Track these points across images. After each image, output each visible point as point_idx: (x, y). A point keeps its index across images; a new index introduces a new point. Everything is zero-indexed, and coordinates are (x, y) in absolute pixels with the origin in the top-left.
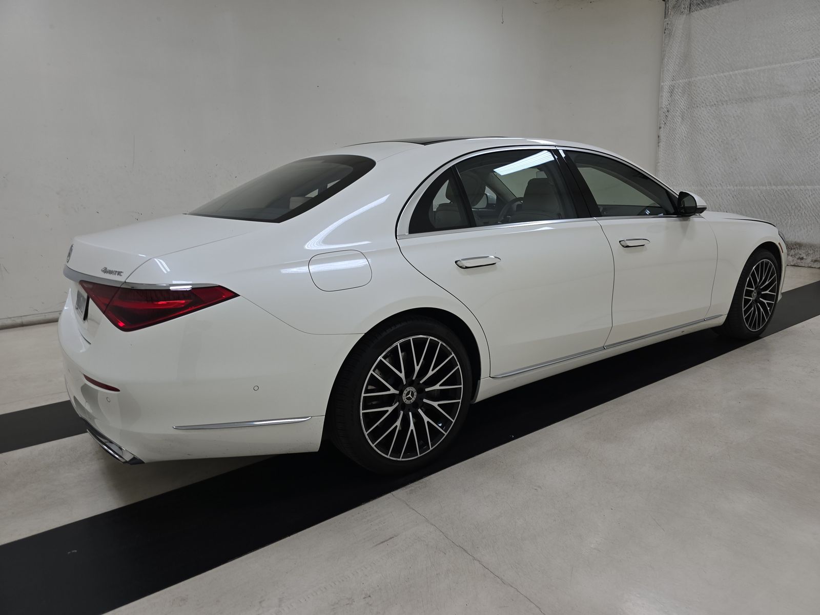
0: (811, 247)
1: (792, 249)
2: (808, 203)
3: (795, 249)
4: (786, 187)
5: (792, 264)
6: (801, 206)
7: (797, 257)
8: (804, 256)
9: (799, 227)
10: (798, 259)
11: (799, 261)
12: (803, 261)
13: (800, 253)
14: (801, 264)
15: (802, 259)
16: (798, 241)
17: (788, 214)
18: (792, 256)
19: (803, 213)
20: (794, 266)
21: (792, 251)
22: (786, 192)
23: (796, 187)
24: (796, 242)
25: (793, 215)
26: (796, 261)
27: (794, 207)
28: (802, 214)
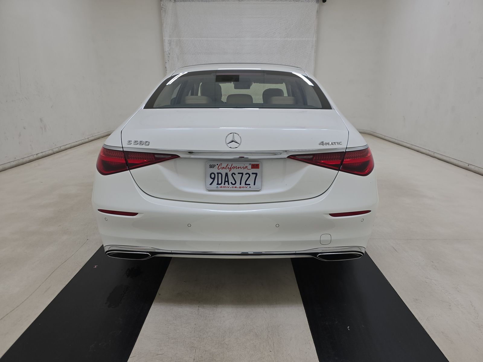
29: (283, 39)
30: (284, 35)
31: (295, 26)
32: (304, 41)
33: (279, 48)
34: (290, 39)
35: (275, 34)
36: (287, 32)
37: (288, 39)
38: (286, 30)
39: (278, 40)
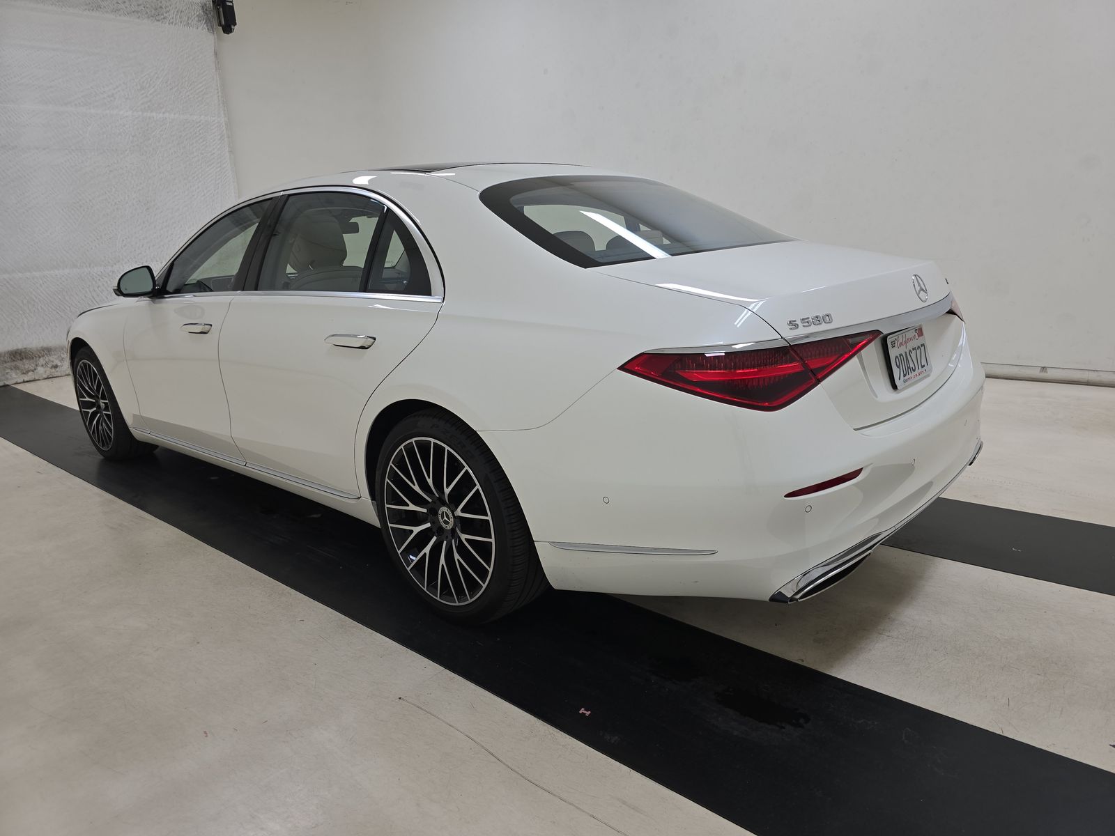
0: (63, 349)
1: (40, 357)
2: (41, 294)
3: (43, 356)
4: (6, 276)
5: (45, 376)
6: (35, 298)
7: (50, 366)
8: (57, 362)
9: (41, 326)
10: (51, 368)
11: (53, 370)
12: (58, 369)
13: (52, 359)
14: (56, 374)
15: (56, 367)
16: (45, 345)
17: (21, 312)
18: (42, 366)
19: (39, 307)
20: (48, 378)
21: (41, 359)
22: (8, 282)
23: (20, 275)
24: (42, 347)
25: (28, 311)
26: (49, 371)
27: (25, 302)
28: (38, 309)
29: (140, 113)
30: (142, 104)
31: (166, 82)
32: (197, 123)
33: (133, 137)
34: (161, 115)
35: (115, 99)
36: (146, 96)
37: (154, 114)
38: (143, 92)
39: (127, 117)
